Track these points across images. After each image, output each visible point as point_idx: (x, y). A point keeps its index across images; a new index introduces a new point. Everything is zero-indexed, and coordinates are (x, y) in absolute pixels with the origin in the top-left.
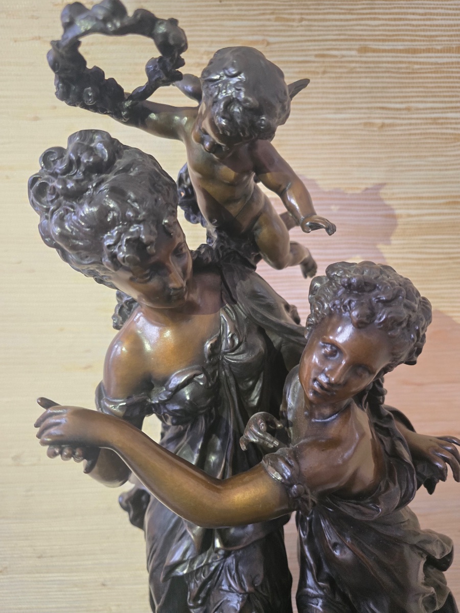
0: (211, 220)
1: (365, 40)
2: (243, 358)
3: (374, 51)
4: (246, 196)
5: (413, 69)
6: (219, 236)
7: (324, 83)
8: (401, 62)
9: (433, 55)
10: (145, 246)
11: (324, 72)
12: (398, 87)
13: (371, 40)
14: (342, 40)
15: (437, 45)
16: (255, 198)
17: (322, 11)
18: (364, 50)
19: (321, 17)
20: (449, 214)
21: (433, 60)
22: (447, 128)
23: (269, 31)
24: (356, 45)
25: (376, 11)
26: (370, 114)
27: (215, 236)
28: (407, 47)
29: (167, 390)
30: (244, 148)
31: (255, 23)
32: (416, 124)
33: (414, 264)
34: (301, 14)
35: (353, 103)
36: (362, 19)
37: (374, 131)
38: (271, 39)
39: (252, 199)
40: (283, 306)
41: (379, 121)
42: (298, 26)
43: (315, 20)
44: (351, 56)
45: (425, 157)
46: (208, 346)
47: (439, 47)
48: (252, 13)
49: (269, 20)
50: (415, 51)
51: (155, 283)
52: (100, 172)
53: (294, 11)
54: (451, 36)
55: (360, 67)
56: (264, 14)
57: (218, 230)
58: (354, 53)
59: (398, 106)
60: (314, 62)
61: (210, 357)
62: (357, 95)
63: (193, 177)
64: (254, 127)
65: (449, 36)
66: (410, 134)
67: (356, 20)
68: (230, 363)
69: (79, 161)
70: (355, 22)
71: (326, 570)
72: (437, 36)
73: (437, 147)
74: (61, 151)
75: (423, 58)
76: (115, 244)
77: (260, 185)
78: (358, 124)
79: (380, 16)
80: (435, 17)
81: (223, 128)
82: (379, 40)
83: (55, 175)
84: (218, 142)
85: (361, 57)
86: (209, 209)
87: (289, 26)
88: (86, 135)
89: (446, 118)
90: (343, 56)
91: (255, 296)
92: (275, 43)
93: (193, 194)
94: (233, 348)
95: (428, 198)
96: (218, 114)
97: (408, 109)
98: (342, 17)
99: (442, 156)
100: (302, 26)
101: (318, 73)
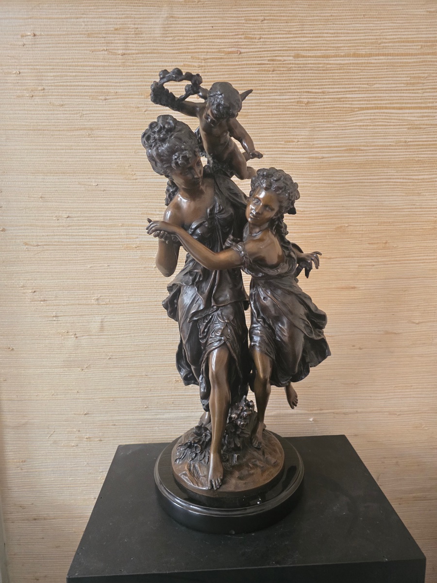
0: (209, 154)
1: (298, 50)
2: (224, 216)
3: (303, 57)
4: (225, 142)
5: (327, 68)
6: (213, 161)
7: (273, 77)
8: (319, 64)
9: (339, 59)
10: (188, 159)
11: (273, 71)
12: (317, 79)
13: (301, 50)
14: (284, 50)
15: (341, 52)
16: (230, 144)
17: (272, 32)
18: (297, 56)
19: (272, 36)
20: (347, 156)
21: (339, 62)
22: (346, 104)
23: (241, 45)
24: (293, 53)
25: (305, 32)
26: (301, 95)
27: (212, 162)
28: (323, 54)
29: (192, 229)
30: (224, 122)
31: (233, 40)
32: (328, 102)
33: (325, 187)
34: (260, 34)
35: (290, 89)
36: (296, 37)
37: (303, 106)
38: (243, 50)
39: (228, 144)
40: (243, 195)
41: (306, 100)
42: (258, 42)
43: (268, 38)
44: (290, 60)
45: (333, 122)
46: (208, 210)
47: (343, 54)
48: (231, 34)
49: (241, 38)
50: (327, 57)
51: (189, 176)
52: (171, 132)
53: (256, 33)
54: (350, 47)
55: (295, 67)
56: (238, 35)
57: (213, 158)
58: (291, 58)
59: (317, 91)
60: (268, 64)
61: (210, 214)
62: (293, 84)
63: (202, 134)
64: (228, 113)
65: (348, 47)
66: (324, 108)
67: (293, 37)
68: (218, 218)
69: (164, 127)
70: (292, 39)
71: (262, 315)
72: (341, 47)
73: (340, 116)
74: (156, 123)
75: (332, 61)
76: (177, 158)
77: (232, 138)
78: (294, 102)
79: (307, 35)
80: (340, 35)
81: (216, 115)
82: (307, 50)
83: (154, 132)
84: (214, 119)
85: (295, 60)
86: (209, 149)
87: (253, 42)
88: (165, 117)
89: (346, 98)
90: (285, 60)
91: (230, 189)
92: (244, 53)
93: (201, 142)
94: (220, 212)
95: (335, 147)
96: (214, 109)
97: (323, 93)
98: (284, 36)
99: (344, 121)
100: (260, 42)
101: (270, 71)
